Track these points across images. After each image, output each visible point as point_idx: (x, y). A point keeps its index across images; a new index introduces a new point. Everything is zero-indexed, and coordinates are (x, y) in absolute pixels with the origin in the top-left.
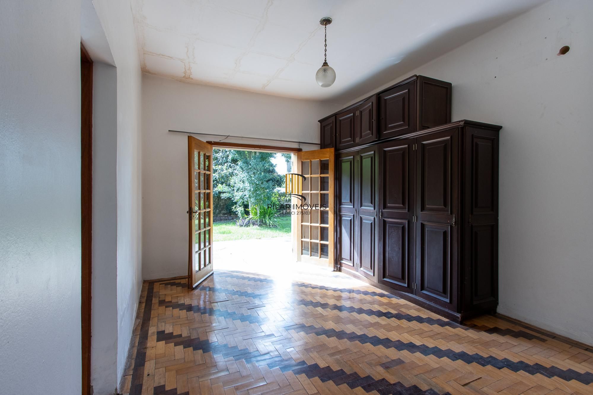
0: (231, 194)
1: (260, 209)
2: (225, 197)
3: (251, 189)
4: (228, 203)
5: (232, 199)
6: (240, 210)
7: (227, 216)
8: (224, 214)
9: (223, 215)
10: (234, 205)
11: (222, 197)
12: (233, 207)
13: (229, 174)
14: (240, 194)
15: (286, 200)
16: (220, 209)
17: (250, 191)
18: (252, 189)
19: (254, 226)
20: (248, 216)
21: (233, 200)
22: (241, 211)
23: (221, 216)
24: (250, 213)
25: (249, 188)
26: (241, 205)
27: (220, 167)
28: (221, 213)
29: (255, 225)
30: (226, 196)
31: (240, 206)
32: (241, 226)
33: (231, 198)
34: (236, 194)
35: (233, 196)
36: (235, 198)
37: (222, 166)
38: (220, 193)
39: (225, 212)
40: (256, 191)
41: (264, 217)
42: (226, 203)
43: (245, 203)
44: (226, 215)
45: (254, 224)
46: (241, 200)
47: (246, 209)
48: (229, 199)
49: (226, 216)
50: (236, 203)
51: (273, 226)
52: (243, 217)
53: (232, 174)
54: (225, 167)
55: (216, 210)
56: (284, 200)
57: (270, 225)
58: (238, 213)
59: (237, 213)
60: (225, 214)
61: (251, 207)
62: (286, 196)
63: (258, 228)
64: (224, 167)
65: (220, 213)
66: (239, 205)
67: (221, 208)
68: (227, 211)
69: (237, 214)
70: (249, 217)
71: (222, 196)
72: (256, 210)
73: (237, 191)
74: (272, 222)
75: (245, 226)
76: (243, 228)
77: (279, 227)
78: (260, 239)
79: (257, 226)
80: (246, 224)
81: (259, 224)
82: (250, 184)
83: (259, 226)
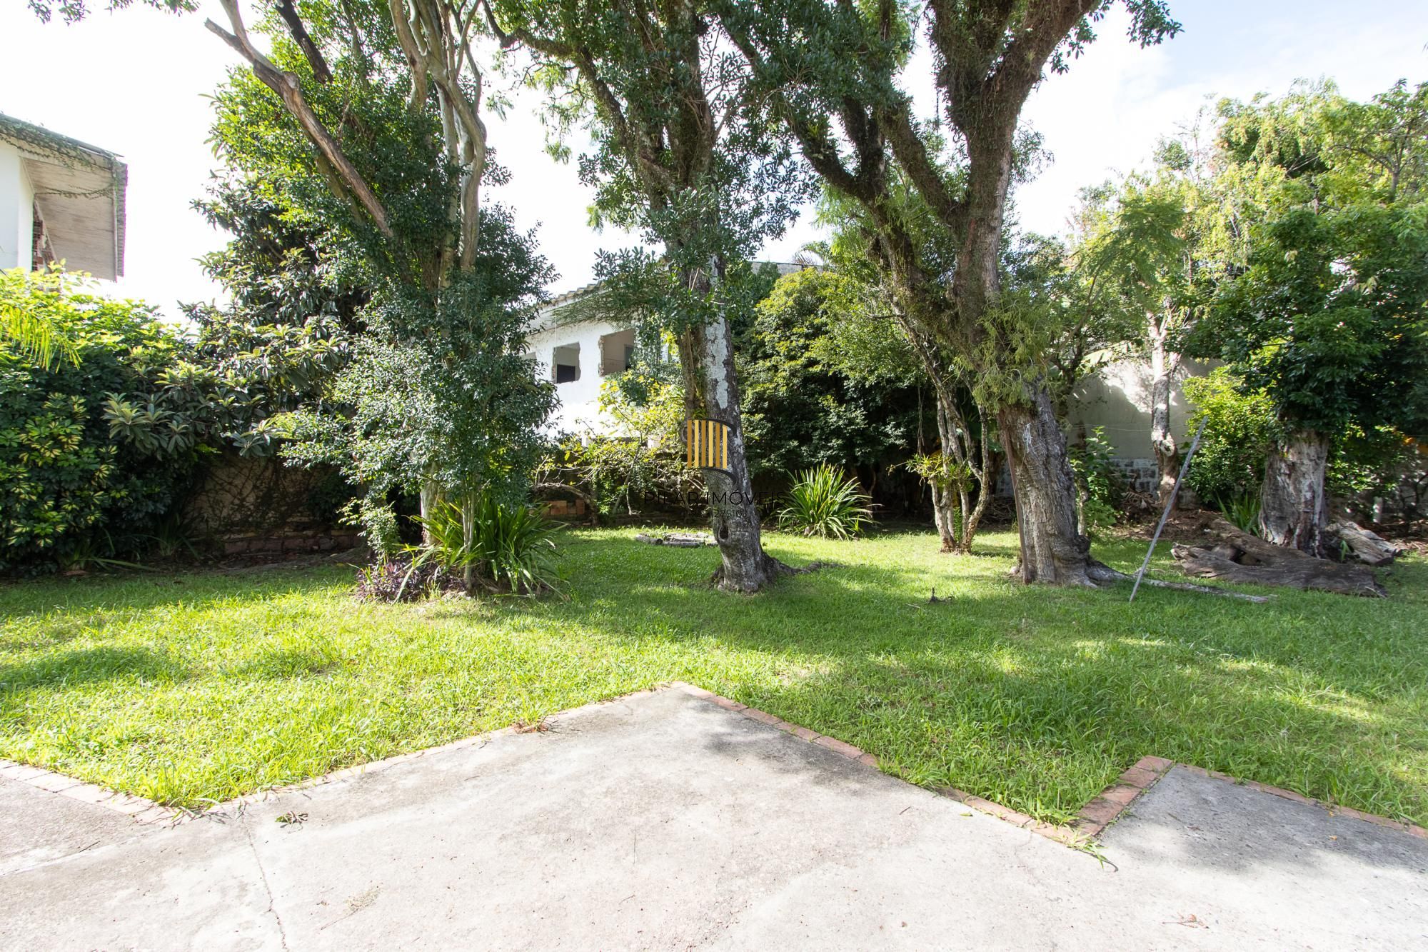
0: (337, 448)
1: (479, 515)
2: (306, 461)
4: (320, 484)
5: (344, 470)
6: (376, 519)
7: (314, 537)
8: (300, 527)
9: (295, 533)
10: (349, 500)
11: (288, 459)
12: (344, 509)
13: (324, 362)
14: (385, 446)
15: (542, 474)
16: (283, 509)
17: (437, 432)
18: (450, 426)
19: (449, 594)
20: (417, 548)
21: (347, 477)
22: (385, 524)
23: (287, 537)
24: (427, 534)
25: (433, 419)
26: (384, 495)
27: (282, 329)
28: (285, 524)
29: (452, 588)
30: (311, 456)
31: (377, 503)
32: (386, 596)
33: (338, 467)
34: (361, 445)
35: (345, 455)
36: (357, 467)
37: (294, 325)
38: (278, 442)
39: (305, 519)
40: (465, 435)
41: (497, 552)
42: (308, 484)
43: (406, 489)
44: (310, 533)
46: (387, 475)
47: (410, 518)
48: (325, 468)
49: (308, 537)
50: (359, 490)
52: (392, 552)
53: (339, 362)
54: (308, 328)
55: (265, 513)
57: (522, 590)
58: (370, 533)
59: (363, 533)
60: (304, 529)
61: (431, 505)
63: (472, 604)
64: (303, 332)
65: (281, 522)
66: (373, 500)
67: (287, 504)
68: (314, 515)
69: (365, 539)
70: (421, 552)
71: (286, 453)
72: (459, 520)
73: (366, 435)
74: (532, 576)
75: (404, 598)
76: (396, 607)
77: (565, 593)
78: (539, 729)
79: (462, 594)
80: (408, 585)
81: (468, 586)
82: (438, 400)
83: (471, 593)
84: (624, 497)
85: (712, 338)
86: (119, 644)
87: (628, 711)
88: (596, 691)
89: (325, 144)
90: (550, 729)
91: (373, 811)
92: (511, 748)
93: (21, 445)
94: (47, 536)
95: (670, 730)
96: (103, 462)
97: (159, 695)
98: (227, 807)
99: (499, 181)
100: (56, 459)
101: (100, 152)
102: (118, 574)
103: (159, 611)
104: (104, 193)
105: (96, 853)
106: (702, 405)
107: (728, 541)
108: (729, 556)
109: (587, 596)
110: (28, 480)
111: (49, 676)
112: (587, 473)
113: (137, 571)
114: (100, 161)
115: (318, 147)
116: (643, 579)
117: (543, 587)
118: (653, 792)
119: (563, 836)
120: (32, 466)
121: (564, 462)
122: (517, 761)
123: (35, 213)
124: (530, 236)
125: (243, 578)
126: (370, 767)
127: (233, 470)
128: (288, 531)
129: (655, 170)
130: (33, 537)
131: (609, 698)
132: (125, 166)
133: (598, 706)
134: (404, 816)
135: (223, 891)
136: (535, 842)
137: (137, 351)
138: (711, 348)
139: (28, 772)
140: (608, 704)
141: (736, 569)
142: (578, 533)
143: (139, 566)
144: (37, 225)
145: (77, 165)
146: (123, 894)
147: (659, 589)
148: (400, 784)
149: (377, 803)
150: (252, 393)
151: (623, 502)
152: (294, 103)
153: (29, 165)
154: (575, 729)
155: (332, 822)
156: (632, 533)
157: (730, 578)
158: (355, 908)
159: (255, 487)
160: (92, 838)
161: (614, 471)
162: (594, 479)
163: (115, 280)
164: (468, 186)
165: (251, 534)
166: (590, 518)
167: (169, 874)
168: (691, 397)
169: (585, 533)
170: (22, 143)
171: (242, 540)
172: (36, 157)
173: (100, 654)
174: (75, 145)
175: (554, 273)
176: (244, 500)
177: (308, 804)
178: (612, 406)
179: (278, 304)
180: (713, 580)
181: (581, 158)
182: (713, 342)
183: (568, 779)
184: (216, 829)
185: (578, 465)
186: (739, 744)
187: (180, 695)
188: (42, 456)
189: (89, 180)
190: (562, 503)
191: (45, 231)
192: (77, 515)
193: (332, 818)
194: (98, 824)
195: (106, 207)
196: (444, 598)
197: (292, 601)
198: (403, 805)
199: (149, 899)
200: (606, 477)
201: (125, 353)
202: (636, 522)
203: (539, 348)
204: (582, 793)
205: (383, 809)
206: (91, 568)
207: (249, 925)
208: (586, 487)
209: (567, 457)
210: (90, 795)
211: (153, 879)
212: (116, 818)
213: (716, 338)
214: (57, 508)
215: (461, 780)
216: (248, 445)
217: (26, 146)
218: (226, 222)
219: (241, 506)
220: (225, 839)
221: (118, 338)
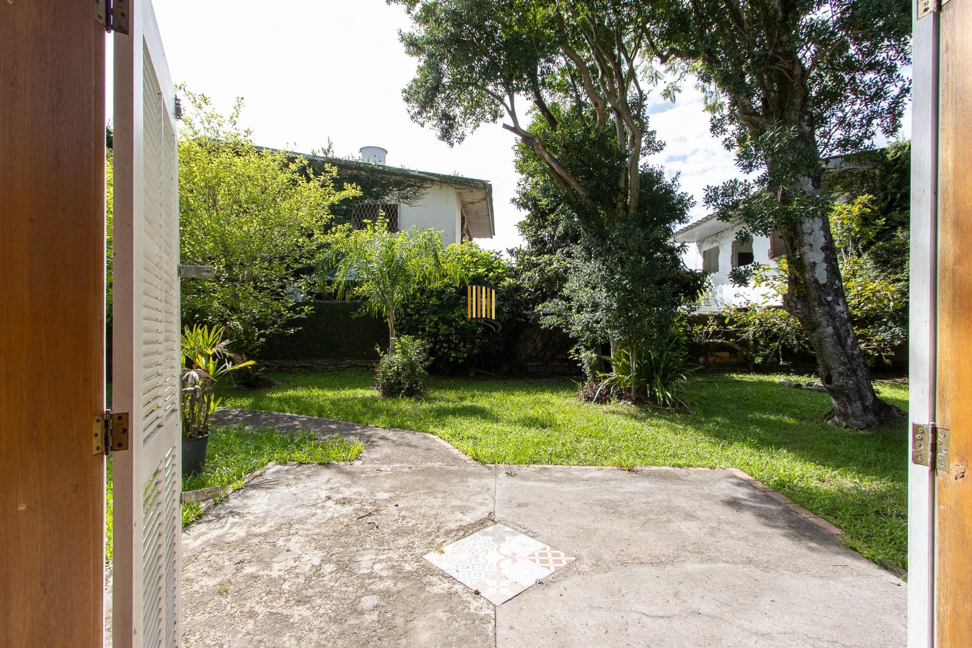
0: (564, 319)
1: (639, 356)
2: (550, 326)
3: (612, 305)
5: (566, 330)
6: (587, 356)
8: (562, 361)
10: (573, 347)
11: (542, 325)
12: (572, 351)
13: (562, 273)
14: (585, 316)
15: (707, 333)
16: (554, 351)
17: (608, 309)
18: (616, 305)
19: (622, 402)
20: (607, 373)
21: (569, 334)
22: (592, 360)
23: (555, 366)
24: (613, 367)
25: (608, 302)
26: (589, 345)
27: (547, 257)
28: (555, 359)
29: (625, 399)
30: (552, 323)
31: (587, 348)
32: (589, 399)
33: (564, 329)
34: (574, 317)
35: (567, 323)
36: (571, 329)
37: (552, 254)
40: (628, 310)
41: (650, 380)
43: (600, 340)
45: (620, 397)
46: (588, 333)
48: (558, 329)
49: (566, 367)
50: (575, 341)
51: (673, 405)
52: (594, 375)
54: (557, 255)
56: (702, 334)
57: (665, 405)
58: (583, 365)
59: (580, 365)
61: (616, 351)
62: (705, 324)
63: (633, 409)
64: (555, 258)
66: (584, 346)
69: (581, 367)
70: (609, 377)
71: (542, 322)
72: (628, 359)
73: (578, 312)
74: (672, 396)
75: (598, 400)
76: (592, 405)
77: (693, 410)
78: (629, 470)
79: (629, 403)
80: (600, 394)
81: (634, 399)
82: (608, 291)
83: (634, 403)
84: (777, 351)
85: (809, 231)
86: (478, 405)
87: (687, 474)
88: (676, 461)
89: (554, 165)
90: (636, 472)
91: (540, 480)
92: (610, 474)
93: (453, 319)
94: (461, 358)
95: (705, 488)
96: (479, 326)
97: (484, 425)
98: (492, 466)
99: (657, 150)
100: (464, 325)
101: (481, 181)
102: (487, 378)
103: (494, 394)
104: (485, 199)
105: (453, 467)
106: (802, 282)
107: (832, 386)
108: (836, 398)
109: (708, 414)
110: (455, 334)
111: (456, 412)
112: (745, 333)
113: (492, 377)
114: (482, 186)
115: (551, 167)
116: (763, 409)
117: (681, 405)
118: (671, 509)
119: (612, 511)
120: (456, 328)
121: (725, 326)
122: (611, 479)
123: (462, 214)
124: (673, 182)
125: (531, 384)
126: (545, 466)
127: (532, 330)
128: (556, 363)
129: (754, 121)
130: (457, 358)
131: (680, 466)
132: (490, 185)
133: (671, 469)
134: (550, 485)
135: (483, 488)
136: (598, 509)
137: (491, 274)
138: (807, 239)
139: (442, 441)
140: (677, 469)
141: (843, 410)
142: (735, 375)
143: (494, 375)
144: (463, 219)
145: (474, 190)
146: (456, 480)
147: (772, 417)
148: (555, 475)
149: (543, 478)
150: (536, 291)
151: (777, 355)
152: (539, 149)
153: (459, 195)
154: (648, 475)
155: (524, 480)
156: (778, 378)
157: (839, 416)
158: (519, 505)
159: (541, 339)
160: (453, 463)
161: (768, 332)
162: (751, 337)
163: (492, 238)
164: (632, 162)
165: (539, 363)
166: (747, 366)
167: (470, 479)
168: (793, 277)
169: (740, 376)
170: (457, 186)
171: (536, 366)
172: (460, 191)
173: (471, 407)
174: (473, 180)
175: (692, 201)
176: (536, 345)
177: (519, 472)
178: (765, 283)
179: (546, 244)
180: (826, 416)
181: (712, 120)
182: (810, 234)
183: (630, 492)
184: (487, 471)
185: (736, 327)
186: (745, 505)
187: (490, 426)
188: (459, 324)
189: (479, 195)
190: (727, 354)
191: (466, 221)
192: (472, 349)
193: (524, 478)
194: (455, 459)
195: (486, 206)
196: (619, 404)
197: (546, 396)
198: (552, 481)
199: (462, 484)
200: (761, 336)
201: (487, 276)
202: (786, 371)
203: (721, 243)
204: (633, 499)
205: (544, 481)
206: (477, 374)
207: (487, 499)
208: (745, 343)
209: (727, 321)
210: (456, 451)
211: (465, 479)
212: (461, 460)
213: (813, 231)
214: (464, 346)
215: (579, 480)
216: (533, 317)
217: (458, 187)
218: (525, 206)
219: (535, 348)
220: (488, 474)
221: (484, 270)
